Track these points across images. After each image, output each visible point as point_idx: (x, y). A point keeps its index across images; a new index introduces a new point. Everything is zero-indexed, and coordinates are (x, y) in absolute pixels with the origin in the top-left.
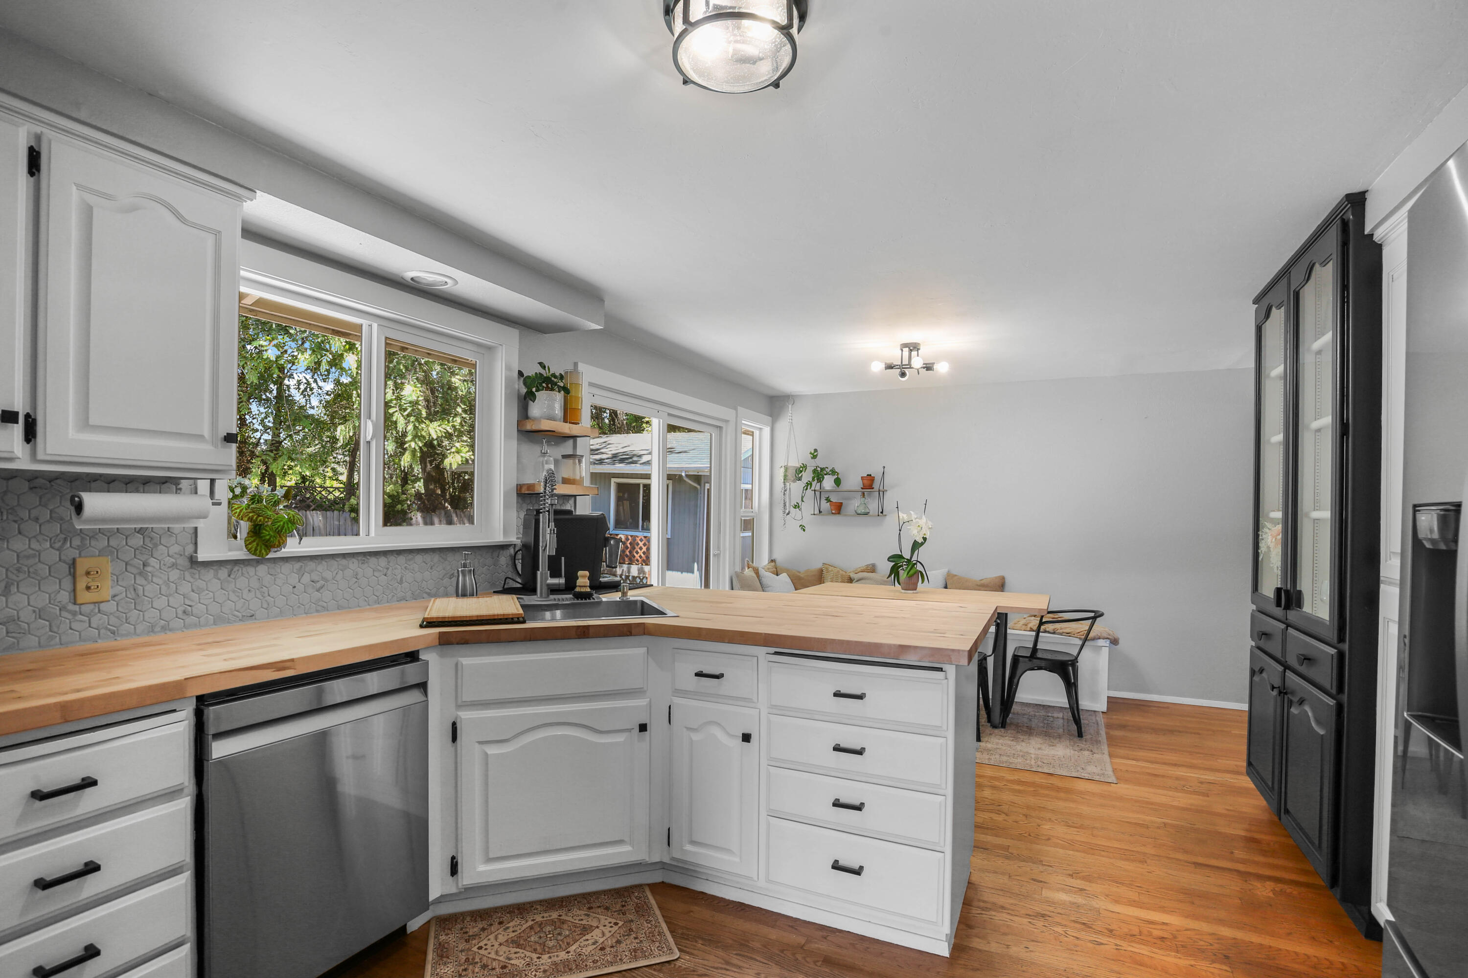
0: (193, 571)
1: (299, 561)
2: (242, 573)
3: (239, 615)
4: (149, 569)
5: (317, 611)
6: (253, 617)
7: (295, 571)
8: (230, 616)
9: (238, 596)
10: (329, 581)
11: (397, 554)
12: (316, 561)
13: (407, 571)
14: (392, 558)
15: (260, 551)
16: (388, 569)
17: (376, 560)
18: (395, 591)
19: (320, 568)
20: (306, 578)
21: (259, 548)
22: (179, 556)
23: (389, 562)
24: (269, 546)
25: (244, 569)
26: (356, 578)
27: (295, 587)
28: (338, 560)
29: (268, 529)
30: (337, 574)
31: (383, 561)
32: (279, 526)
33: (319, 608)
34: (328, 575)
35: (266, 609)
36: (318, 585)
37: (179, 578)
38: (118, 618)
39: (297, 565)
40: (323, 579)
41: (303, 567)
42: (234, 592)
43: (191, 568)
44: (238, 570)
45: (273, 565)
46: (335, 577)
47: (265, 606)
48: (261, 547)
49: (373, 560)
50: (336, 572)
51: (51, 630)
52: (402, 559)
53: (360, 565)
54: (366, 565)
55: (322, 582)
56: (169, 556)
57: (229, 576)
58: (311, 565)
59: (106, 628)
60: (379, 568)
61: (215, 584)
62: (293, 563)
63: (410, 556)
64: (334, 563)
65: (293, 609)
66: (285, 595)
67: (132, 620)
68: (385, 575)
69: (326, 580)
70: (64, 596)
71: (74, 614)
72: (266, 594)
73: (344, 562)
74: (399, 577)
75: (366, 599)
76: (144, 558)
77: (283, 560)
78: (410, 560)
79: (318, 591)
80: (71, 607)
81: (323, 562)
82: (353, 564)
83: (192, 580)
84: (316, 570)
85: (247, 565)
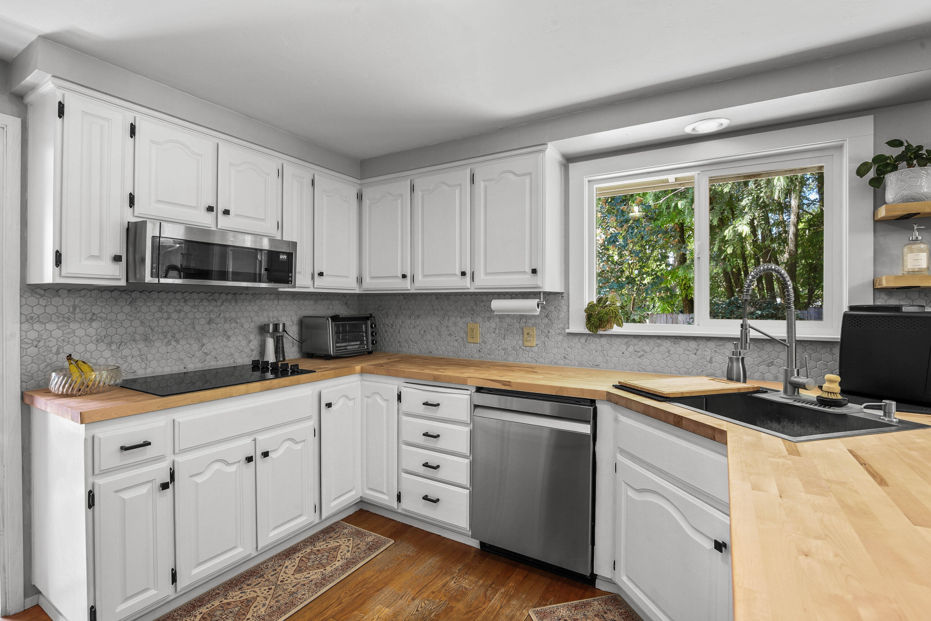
0: (569, 337)
1: (626, 338)
2: (593, 341)
3: (591, 364)
4: (550, 334)
5: (639, 371)
6: (599, 366)
7: (624, 343)
8: (586, 364)
9: (590, 354)
10: (647, 353)
11: (706, 340)
12: (638, 339)
13: (717, 354)
14: (702, 344)
15: (592, 330)
16: (698, 350)
17: (687, 343)
18: (704, 368)
19: (641, 343)
20: (631, 349)
21: (591, 327)
22: (562, 329)
23: (698, 345)
24: (597, 327)
25: (593, 339)
26: (669, 353)
27: (623, 353)
28: (654, 339)
29: (594, 317)
30: (653, 348)
31: (693, 345)
32: (601, 316)
33: (640, 369)
34: (647, 348)
35: (606, 363)
36: (640, 354)
37: (562, 340)
38: (538, 355)
39: (626, 340)
40: (643, 350)
41: (629, 342)
42: (588, 350)
43: (568, 336)
44: (590, 339)
45: (610, 339)
46: (652, 350)
47: (605, 361)
48: (592, 327)
49: (684, 343)
50: (653, 347)
51: (516, 356)
52: (711, 344)
53: (672, 345)
54: (677, 345)
55: (642, 353)
56: (558, 329)
57: (586, 342)
58: (635, 341)
59: (534, 359)
60: (688, 348)
61: (579, 345)
62: (622, 339)
63: (720, 343)
64: (652, 342)
65: (622, 366)
66: (617, 357)
67: (543, 357)
68: (695, 354)
69: (646, 352)
70: (520, 342)
71: (523, 350)
72: (606, 355)
73: (659, 341)
74: (708, 358)
75: (678, 369)
76: (548, 329)
77: (616, 336)
78: (720, 346)
79: (639, 357)
80: (523, 347)
81: (643, 340)
82: (667, 344)
83: (568, 342)
84: (638, 345)
85: (595, 337)
